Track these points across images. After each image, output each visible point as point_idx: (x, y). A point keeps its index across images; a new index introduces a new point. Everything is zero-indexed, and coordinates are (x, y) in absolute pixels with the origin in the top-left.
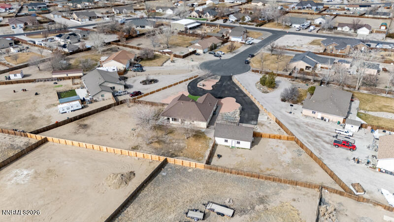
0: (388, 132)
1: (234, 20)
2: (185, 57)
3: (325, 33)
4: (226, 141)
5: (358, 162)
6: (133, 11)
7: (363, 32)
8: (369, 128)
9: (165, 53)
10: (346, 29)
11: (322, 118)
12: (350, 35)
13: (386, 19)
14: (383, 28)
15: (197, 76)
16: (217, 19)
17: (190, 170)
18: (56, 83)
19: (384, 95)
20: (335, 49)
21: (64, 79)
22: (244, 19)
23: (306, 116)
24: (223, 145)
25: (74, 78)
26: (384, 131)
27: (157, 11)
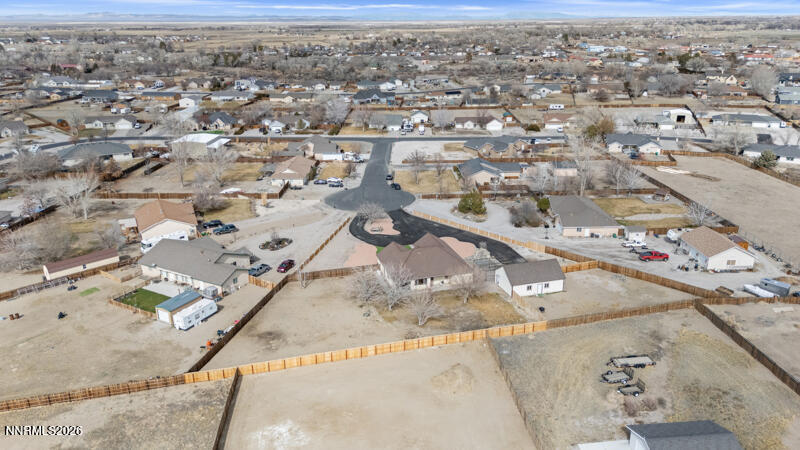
0: (683, 230)
1: (280, 128)
2: (281, 194)
3: (444, 133)
4: (529, 288)
5: (687, 269)
6: (27, 132)
7: (495, 127)
8: (651, 233)
9: (235, 194)
10: (469, 125)
11: (592, 235)
12: (480, 133)
13: (495, 108)
14: (509, 119)
15: (349, 219)
16: (242, 129)
17: (531, 337)
18: (75, 288)
19: (615, 196)
20: (493, 152)
21: (82, 275)
22: (301, 125)
23: (571, 238)
24: (526, 297)
25: (107, 269)
26: (680, 230)
27: (88, 126)
